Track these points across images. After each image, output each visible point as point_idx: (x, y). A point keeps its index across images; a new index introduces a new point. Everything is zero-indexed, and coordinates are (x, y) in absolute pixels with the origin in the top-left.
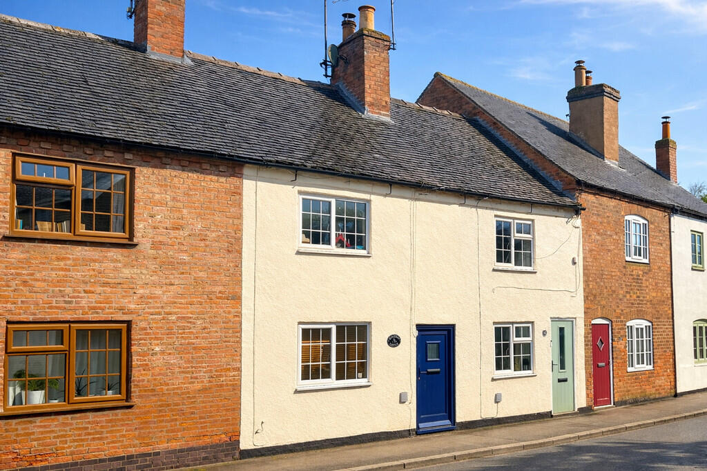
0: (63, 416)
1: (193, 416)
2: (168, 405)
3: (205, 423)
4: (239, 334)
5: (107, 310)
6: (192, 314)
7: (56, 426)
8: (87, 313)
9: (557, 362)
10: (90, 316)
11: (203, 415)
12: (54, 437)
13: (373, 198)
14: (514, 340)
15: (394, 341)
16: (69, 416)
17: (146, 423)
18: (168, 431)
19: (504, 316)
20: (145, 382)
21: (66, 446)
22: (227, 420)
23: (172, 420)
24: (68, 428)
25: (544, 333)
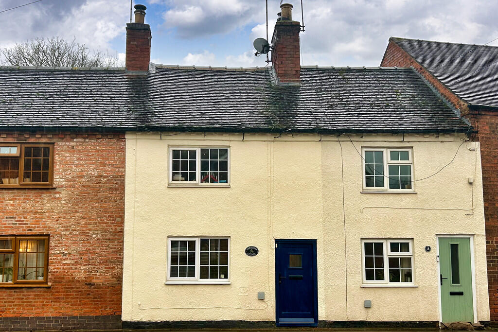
0: (9, 290)
1: (89, 296)
2: (72, 288)
3: (97, 301)
4: (121, 244)
5: (36, 229)
6: (89, 230)
7: (6, 296)
8: (25, 230)
9: (449, 275)
10: (27, 232)
11: (96, 296)
12: (5, 302)
13: (230, 144)
14: (387, 253)
15: (252, 251)
16: (13, 290)
17: (58, 298)
18: (72, 305)
19: (373, 233)
20: (58, 273)
21: (11, 308)
22: (113, 301)
23: (75, 298)
24: (12, 298)
25: (428, 249)
